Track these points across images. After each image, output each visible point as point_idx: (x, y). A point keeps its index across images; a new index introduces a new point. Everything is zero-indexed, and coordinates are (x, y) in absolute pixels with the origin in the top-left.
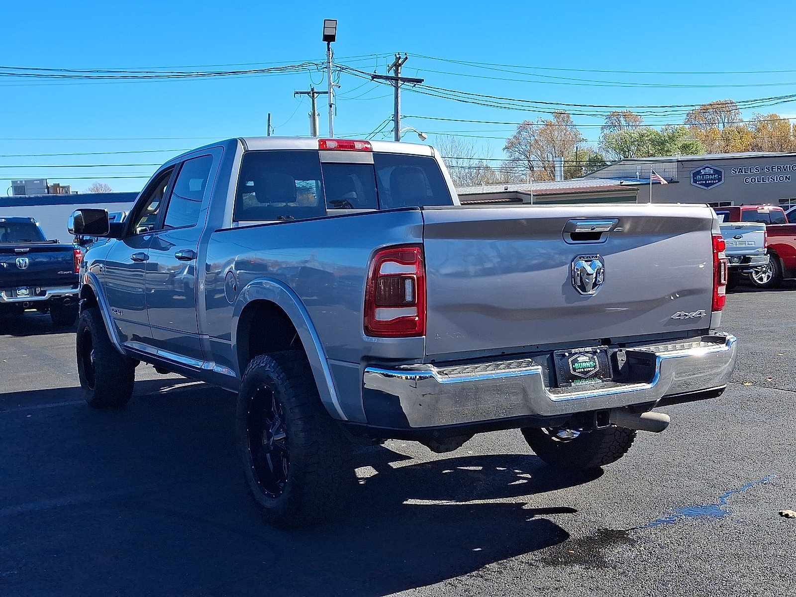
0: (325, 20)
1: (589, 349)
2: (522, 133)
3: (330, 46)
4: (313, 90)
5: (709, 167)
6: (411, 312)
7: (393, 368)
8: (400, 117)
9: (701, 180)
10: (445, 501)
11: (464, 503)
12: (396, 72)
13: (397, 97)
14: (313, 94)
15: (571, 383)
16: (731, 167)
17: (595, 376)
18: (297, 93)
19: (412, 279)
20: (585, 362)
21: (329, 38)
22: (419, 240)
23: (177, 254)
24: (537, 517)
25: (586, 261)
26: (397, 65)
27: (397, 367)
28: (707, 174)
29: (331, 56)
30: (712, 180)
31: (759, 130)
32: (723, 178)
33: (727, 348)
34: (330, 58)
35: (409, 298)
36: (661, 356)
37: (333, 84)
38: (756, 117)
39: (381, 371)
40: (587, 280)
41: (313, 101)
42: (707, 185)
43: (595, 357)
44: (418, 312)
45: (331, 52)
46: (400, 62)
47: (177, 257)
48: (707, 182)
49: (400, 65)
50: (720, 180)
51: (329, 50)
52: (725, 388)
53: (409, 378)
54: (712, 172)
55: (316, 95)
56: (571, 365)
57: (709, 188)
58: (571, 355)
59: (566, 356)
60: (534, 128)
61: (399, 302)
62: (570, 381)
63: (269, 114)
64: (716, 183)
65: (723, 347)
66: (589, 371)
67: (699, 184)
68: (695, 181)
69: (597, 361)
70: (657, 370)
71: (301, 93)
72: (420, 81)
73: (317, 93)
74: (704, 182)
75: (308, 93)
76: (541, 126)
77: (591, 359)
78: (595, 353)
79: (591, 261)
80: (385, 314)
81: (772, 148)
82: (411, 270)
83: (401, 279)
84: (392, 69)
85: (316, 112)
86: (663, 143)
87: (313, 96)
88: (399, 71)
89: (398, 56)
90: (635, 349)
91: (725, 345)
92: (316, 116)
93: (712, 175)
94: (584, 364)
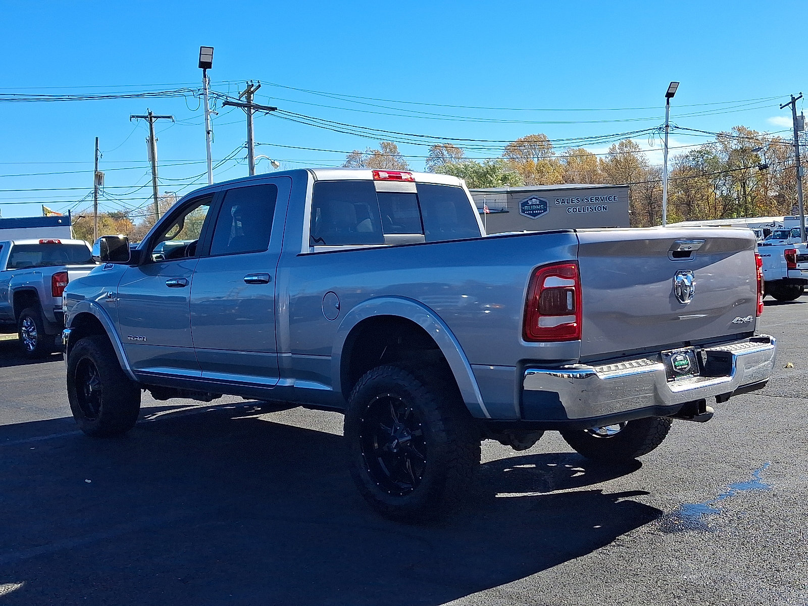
0: (201, 47)
1: (682, 349)
2: (351, 162)
3: (206, 73)
4: (150, 114)
5: (534, 198)
6: (571, 320)
7: (557, 368)
8: (253, 144)
9: (529, 210)
10: (531, 493)
11: (548, 493)
12: (249, 98)
13: (249, 124)
14: (151, 118)
15: (674, 378)
16: (555, 198)
17: (689, 372)
18: (133, 117)
19: (572, 290)
20: (681, 360)
21: (205, 65)
22: (575, 258)
23: (245, 279)
24: (621, 500)
25: (683, 275)
26: (249, 93)
27: (561, 367)
28: (534, 205)
29: (207, 82)
30: (538, 210)
31: (569, 163)
32: (548, 209)
33: (772, 346)
34: (207, 84)
35: (570, 307)
36: (735, 354)
37: (210, 110)
38: (567, 151)
39: (548, 371)
40: (685, 291)
41: (151, 125)
42: (535, 215)
43: (687, 356)
44: (577, 319)
45: (207, 79)
46: (252, 90)
47: (245, 281)
48: (534, 212)
49: (252, 92)
50: (545, 210)
51: (205, 76)
52: (767, 381)
53: (571, 376)
54: (538, 203)
55: (153, 119)
56: (673, 364)
57: (536, 217)
58: (673, 354)
59: (669, 355)
60: (363, 157)
61: (561, 310)
62: (674, 376)
63: (97, 138)
64: (542, 213)
65: (769, 346)
66: (685, 368)
67: (527, 214)
68: (523, 211)
69: (689, 360)
70: (734, 365)
71: (138, 117)
72: (274, 109)
73: (155, 117)
74: (531, 212)
75: (145, 117)
76: (369, 156)
77: (685, 358)
78: (686, 353)
79: (686, 275)
80: (548, 322)
81: (583, 181)
82: (570, 283)
83: (562, 291)
84: (244, 96)
85: (154, 137)
86: (485, 174)
87: (151, 120)
88: (252, 99)
89: (251, 84)
90: (712, 349)
91: (770, 344)
92: (154, 141)
93: (538, 205)
94: (681, 363)
